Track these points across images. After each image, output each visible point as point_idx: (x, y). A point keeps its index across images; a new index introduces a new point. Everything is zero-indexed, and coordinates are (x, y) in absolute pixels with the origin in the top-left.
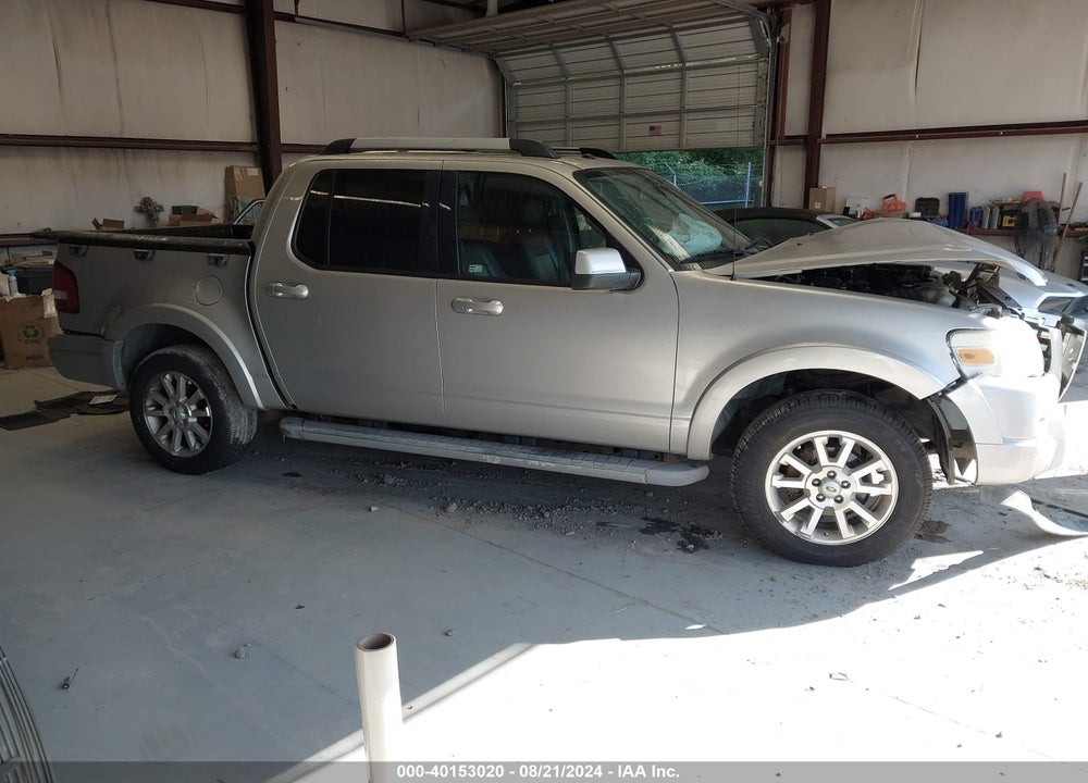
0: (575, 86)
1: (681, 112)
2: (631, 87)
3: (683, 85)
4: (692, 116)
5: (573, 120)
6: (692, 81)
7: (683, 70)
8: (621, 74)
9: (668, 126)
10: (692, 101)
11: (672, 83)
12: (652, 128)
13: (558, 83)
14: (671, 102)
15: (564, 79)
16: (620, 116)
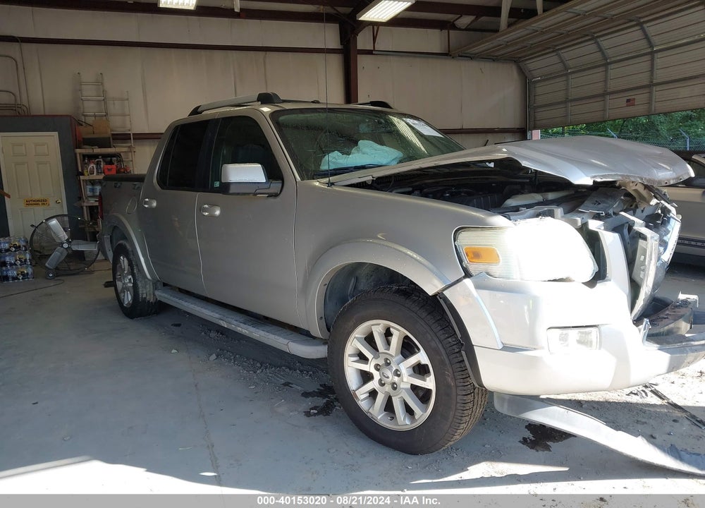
0: (574, 76)
1: (651, 85)
2: (614, 71)
3: (652, 65)
4: (659, 88)
5: (572, 101)
6: (660, 60)
7: (652, 53)
8: (606, 64)
9: (641, 98)
10: (660, 75)
11: (643, 64)
12: (628, 101)
13: (561, 76)
14: (643, 79)
15: (565, 72)
16: (604, 95)
